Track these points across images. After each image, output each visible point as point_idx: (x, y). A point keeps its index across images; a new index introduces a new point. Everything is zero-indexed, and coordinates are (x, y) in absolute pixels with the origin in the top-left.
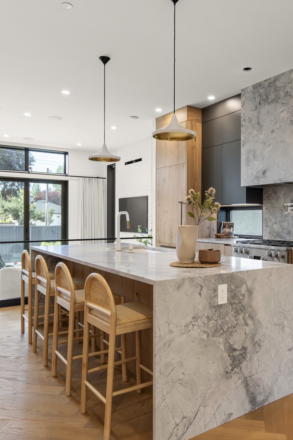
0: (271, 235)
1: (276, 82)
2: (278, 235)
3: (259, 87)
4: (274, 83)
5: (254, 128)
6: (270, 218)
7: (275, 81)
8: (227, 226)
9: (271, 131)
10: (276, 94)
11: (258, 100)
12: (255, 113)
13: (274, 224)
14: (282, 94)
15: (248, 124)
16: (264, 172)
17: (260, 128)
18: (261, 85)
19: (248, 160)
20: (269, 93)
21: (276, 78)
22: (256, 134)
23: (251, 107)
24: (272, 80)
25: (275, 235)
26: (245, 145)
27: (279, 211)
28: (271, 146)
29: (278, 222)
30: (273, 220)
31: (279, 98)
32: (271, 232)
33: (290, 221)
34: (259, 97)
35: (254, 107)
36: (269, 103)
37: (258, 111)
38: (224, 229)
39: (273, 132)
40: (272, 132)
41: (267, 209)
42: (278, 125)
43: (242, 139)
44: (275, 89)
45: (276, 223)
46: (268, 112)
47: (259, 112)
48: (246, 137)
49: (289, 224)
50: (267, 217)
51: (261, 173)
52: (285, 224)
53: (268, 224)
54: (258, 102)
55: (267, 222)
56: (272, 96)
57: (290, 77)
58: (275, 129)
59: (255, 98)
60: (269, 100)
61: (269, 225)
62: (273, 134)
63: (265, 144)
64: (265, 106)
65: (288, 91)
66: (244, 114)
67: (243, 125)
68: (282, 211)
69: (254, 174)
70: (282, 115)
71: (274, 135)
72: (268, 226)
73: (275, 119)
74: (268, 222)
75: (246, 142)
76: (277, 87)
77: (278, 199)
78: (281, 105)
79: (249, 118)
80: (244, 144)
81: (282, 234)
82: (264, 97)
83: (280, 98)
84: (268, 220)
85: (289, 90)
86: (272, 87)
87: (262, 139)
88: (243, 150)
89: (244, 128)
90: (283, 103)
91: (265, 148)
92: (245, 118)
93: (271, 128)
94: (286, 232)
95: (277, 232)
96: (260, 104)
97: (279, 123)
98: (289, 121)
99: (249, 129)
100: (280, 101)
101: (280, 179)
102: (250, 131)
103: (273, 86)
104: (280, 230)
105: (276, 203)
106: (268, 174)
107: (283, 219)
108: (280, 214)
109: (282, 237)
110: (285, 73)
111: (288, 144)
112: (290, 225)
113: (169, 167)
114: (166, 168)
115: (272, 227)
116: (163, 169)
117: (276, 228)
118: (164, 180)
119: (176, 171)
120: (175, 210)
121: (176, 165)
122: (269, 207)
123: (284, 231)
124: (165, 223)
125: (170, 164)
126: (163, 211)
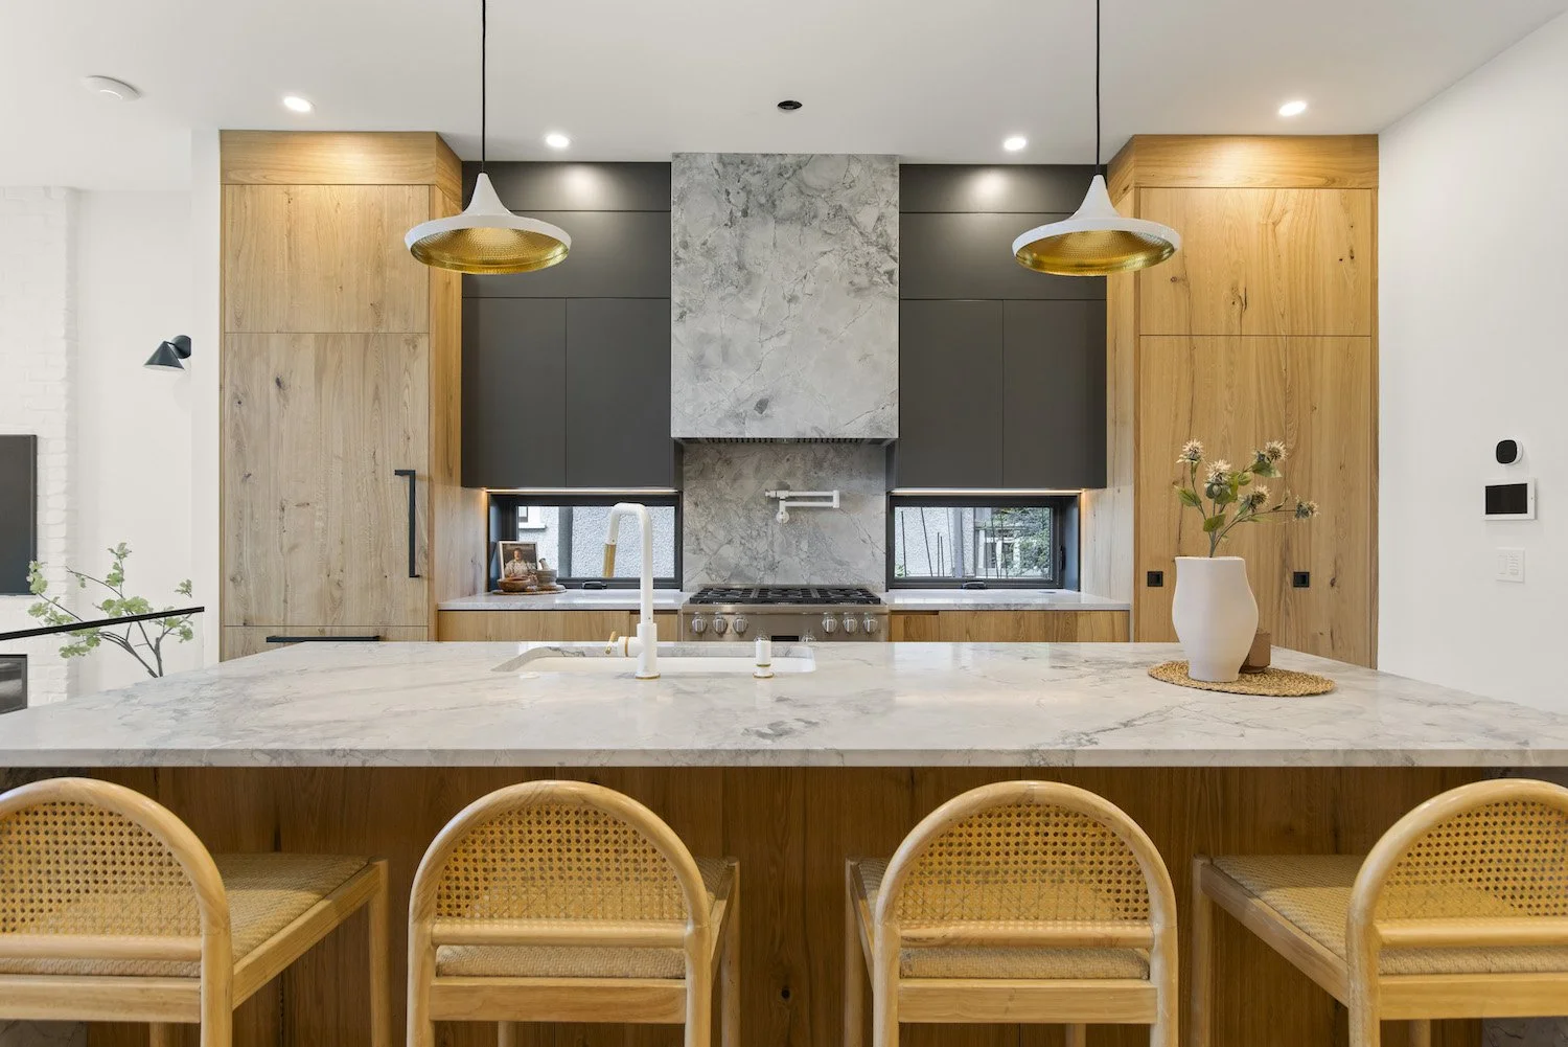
0: (714, 577)
1: (803, 171)
2: (737, 573)
3: (742, 167)
4: (795, 171)
5: (722, 274)
6: (710, 528)
7: (800, 168)
8: (516, 552)
9: (784, 298)
10: (804, 204)
11: (739, 200)
12: (726, 232)
13: (721, 545)
14: (824, 210)
15: (700, 258)
16: (762, 406)
17: (748, 282)
18: (751, 164)
19: (700, 364)
20: (777, 193)
21: (802, 163)
22: (731, 295)
23: (714, 216)
24: (787, 160)
25: (726, 574)
26: (687, 317)
27: (741, 512)
28: (788, 337)
29: (737, 540)
30: (721, 535)
31: (812, 214)
32: (713, 566)
33: (777, 536)
34: (743, 194)
35: (725, 218)
36: (779, 221)
37: (738, 232)
38: (510, 564)
39: (792, 299)
40: (790, 301)
41: (696, 504)
42: (810, 287)
43: (676, 299)
44: (799, 187)
45: (730, 542)
46: (774, 244)
47: (742, 235)
48: (694, 297)
49: (772, 543)
50: (699, 526)
51: (750, 406)
52: (761, 546)
53: (703, 546)
54: (741, 207)
55: (698, 539)
56: (789, 204)
57: (847, 171)
58: (800, 295)
59: (728, 193)
60: (780, 213)
61: (707, 551)
62: (792, 305)
63: (763, 327)
64: (766, 224)
65: (841, 206)
66: (685, 228)
67: (680, 259)
68: (749, 510)
69: (726, 405)
70: (824, 262)
71: (795, 309)
72: (702, 549)
73: (801, 268)
74: (702, 541)
75: (691, 311)
76: (806, 186)
77: (735, 480)
78: (819, 235)
79: (704, 244)
80: (682, 315)
81: (751, 572)
82: (763, 200)
83: (815, 217)
84: (702, 535)
85: (845, 205)
86: (788, 178)
87: (755, 313)
88: (678, 331)
89: (686, 269)
90: (826, 232)
91: (763, 337)
92: (688, 239)
93: (786, 290)
94: (762, 564)
95: (733, 566)
96: (745, 213)
97: (812, 279)
98: (845, 284)
99: (705, 276)
100: (815, 223)
101: (815, 428)
102: (707, 282)
103: (794, 179)
104: (743, 563)
105: (728, 490)
106: (774, 409)
107: (754, 533)
108: (742, 520)
109: (750, 578)
110: (832, 155)
111: (841, 341)
112: (776, 548)
113: (317, 334)
114: (297, 336)
115: (715, 554)
116: (274, 340)
117: (730, 554)
118: (278, 382)
119: (365, 356)
120: (359, 500)
121: (367, 334)
122: (706, 499)
123: (755, 564)
124: (293, 548)
125: (322, 326)
126: (278, 503)
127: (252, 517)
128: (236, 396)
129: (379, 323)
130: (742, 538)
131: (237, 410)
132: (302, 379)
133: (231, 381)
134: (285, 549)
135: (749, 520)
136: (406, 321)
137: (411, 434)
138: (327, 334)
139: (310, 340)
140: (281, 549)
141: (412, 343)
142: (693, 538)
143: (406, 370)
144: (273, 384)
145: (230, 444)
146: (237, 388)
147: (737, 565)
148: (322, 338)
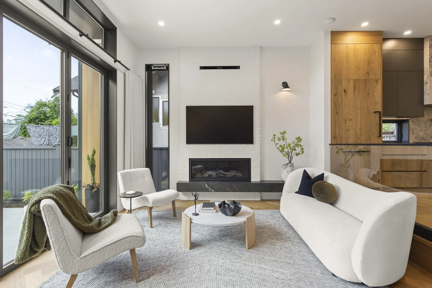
0: (417, 140)
2: (423, 139)
6: (416, 128)
13: (419, 132)
25: (420, 139)
27: (424, 124)
30: (419, 129)
32: (417, 137)
41: (413, 122)
45: (421, 131)
50: (413, 127)
52: (429, 132)
53: (414, 132)
61: (415, 133)
68: (426, 123)
72: (414, 133)
84: (414, 129)
94: (429, 137)
104: (425, 136)
105: (421, 119)
107: (427, 129)
108: (424, 126)
113: (354, 79)
114: (349, 80)
115: (417, 134)
116: (344, 81)
117: (421, 134)
118: (345, 91)
119: (365, 84)
120: (364, 119)
121: (366, 80)
122: (415, 121)
123: (427, 136)
124: (348, 130)
125: (355, 78)
126: (345, 120)
127: (338, 123)
128: (334, 94)
129: (369, 77)
130: (424, 130)
131: (334, 97)
132: (351, 90)
133: (333, 91)
134: (346, 131)
135: (426, 126)
136: (375, 76)
137: (377, 103)
138: (356, 80)
139: (352, 81)
140: (346, 130)
141: (377, 81)
142: (412, 130)
143: (375, 88)
144: (343, 91)
145: (333, 106)
146: (335, 92)
147: (423, 137)
148: (355, 80)
